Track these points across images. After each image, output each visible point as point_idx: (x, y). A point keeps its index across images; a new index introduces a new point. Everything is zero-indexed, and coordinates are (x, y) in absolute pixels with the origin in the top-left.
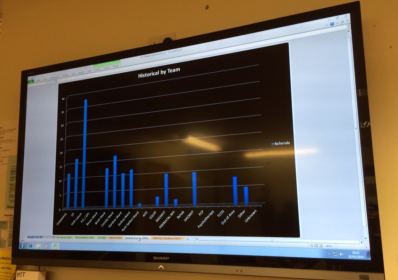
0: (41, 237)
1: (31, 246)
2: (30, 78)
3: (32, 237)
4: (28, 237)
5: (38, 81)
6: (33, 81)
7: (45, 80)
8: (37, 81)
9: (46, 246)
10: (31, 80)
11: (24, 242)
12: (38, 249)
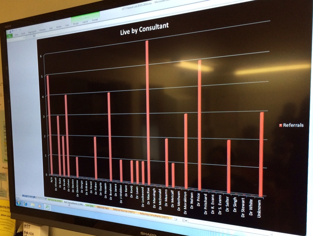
0: (34, 197)
1: (26, 205)
2: (8, 32)
3: (26, 196)
4: (23, 195)
5: (17, 35)
6: (12, 35)
7: (23, 34)
8: (15, 35)
9: (40, 206)
10: (9, 35)
11: (20, 199)
12: (33, 208)
